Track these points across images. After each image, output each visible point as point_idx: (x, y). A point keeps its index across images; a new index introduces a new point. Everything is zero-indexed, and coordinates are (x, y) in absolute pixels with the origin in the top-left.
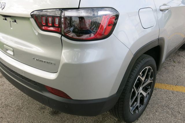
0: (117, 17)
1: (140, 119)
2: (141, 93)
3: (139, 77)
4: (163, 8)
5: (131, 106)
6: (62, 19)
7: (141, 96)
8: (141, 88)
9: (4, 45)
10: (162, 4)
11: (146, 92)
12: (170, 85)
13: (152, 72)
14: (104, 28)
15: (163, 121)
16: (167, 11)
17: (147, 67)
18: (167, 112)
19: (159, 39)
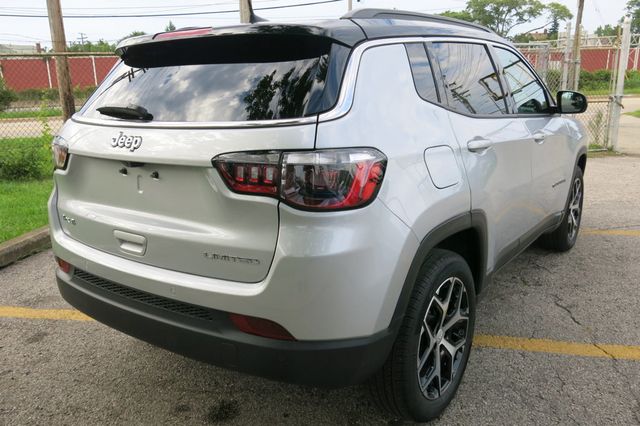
0: (383, 165)
1: (444, 416)
2: (442, 347)
3: (434, 301)
4: (475, 145)
5: (422, 375)
6: (283, 170)
7: (443, 352)
8: (441, 333)
9: (116, 231)
10: (472, 137)
11: (454, 345)
12: (515, 338)
13: (464, 293)
14: (362, 185)
15: (501, 417)
16: (484, 152)
17: (451, 279)
18: (512, 399)
19: (472, 214)
